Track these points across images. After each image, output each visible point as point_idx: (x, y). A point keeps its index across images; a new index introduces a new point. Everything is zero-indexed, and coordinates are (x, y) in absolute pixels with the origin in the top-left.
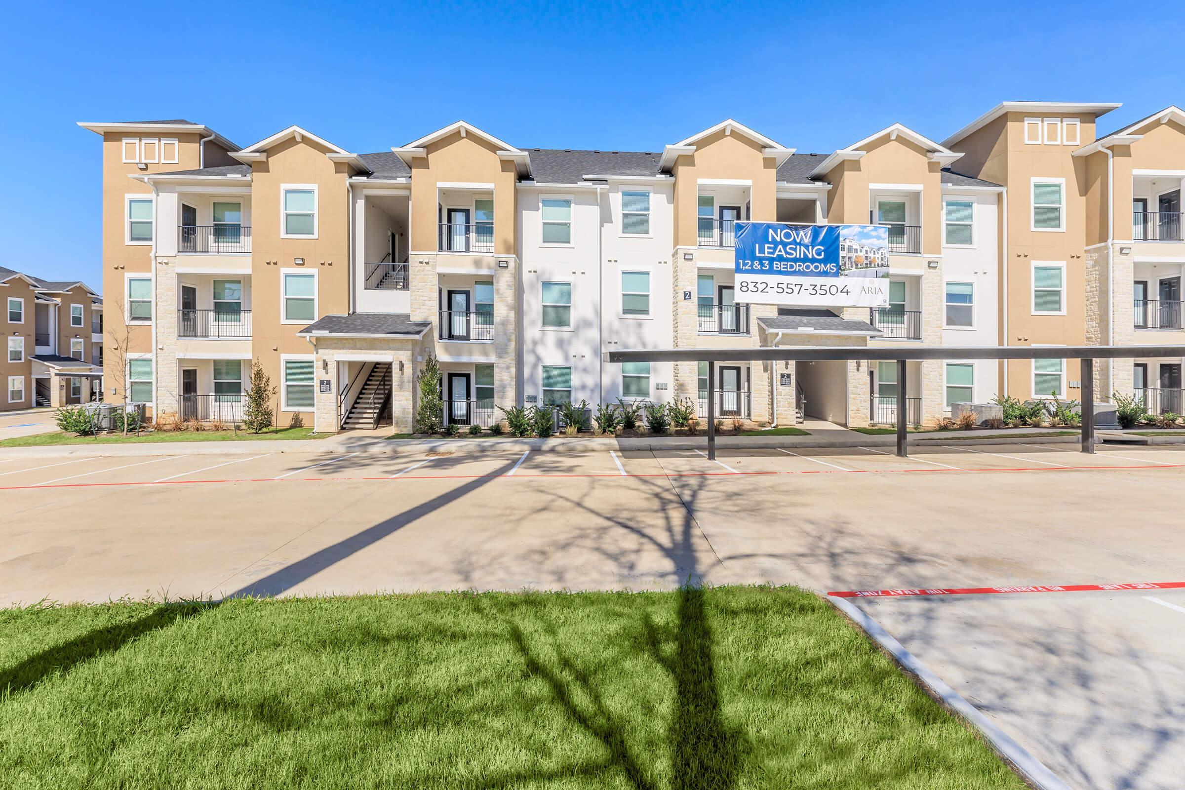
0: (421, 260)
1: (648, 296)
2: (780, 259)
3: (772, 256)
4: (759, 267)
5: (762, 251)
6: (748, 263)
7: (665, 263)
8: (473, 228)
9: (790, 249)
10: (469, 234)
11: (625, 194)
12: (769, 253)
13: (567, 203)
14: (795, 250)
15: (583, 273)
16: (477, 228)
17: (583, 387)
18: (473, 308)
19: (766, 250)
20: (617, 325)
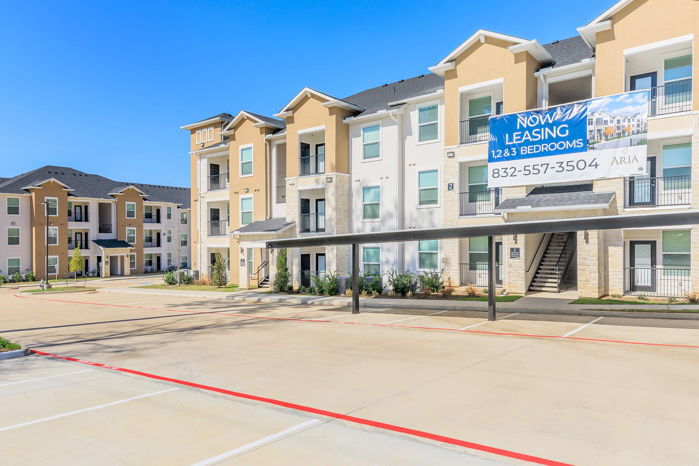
0: (290, 183)
1: (437, 189)
2: (527, 143)
3: (520, 142)
4: (508, 154)
5: (511, 139)
6: (499, 152)
9: (536, 132)
11: (420, 110)
12: (517, 140)
14: (539, 133)
15: (387, 178)
17: (387, 262)
19: (515, 138)
20: (415, 214)
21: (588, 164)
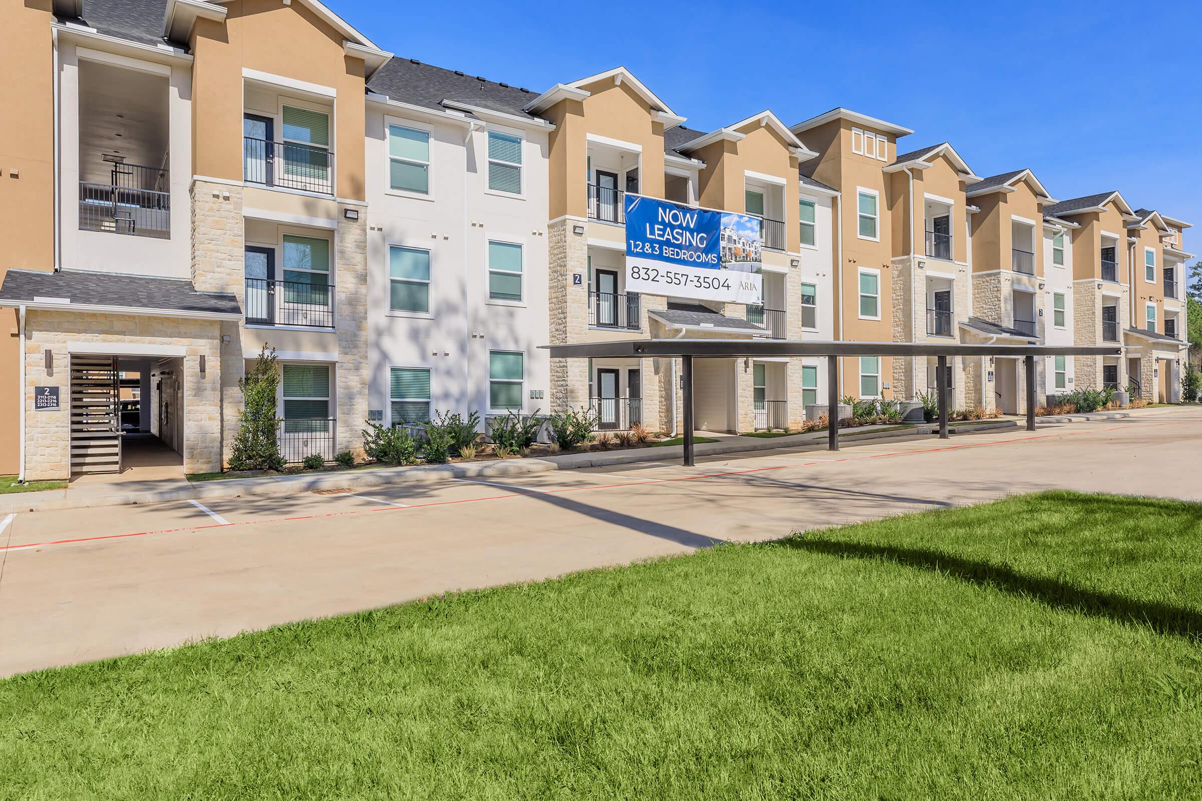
0: (217, 193)
1: (520, 276)
2: (668, 243)
3: (662, 239)
4: (650, 251)
5: (652, 233)
6: (639, 245)
7: (540, 234)
8: (279, 149)
9: (677, 233)
10: (272, 158)
11: (493, 136)
12: (659, 235)
13: (424, 136)
14: (682, 235)
15: (446, 238)
16: (286, 150)
17: (446, 396)
18: (279, 276)
19: (657, 232)
20: (483, 312)
21: (721, 285)
